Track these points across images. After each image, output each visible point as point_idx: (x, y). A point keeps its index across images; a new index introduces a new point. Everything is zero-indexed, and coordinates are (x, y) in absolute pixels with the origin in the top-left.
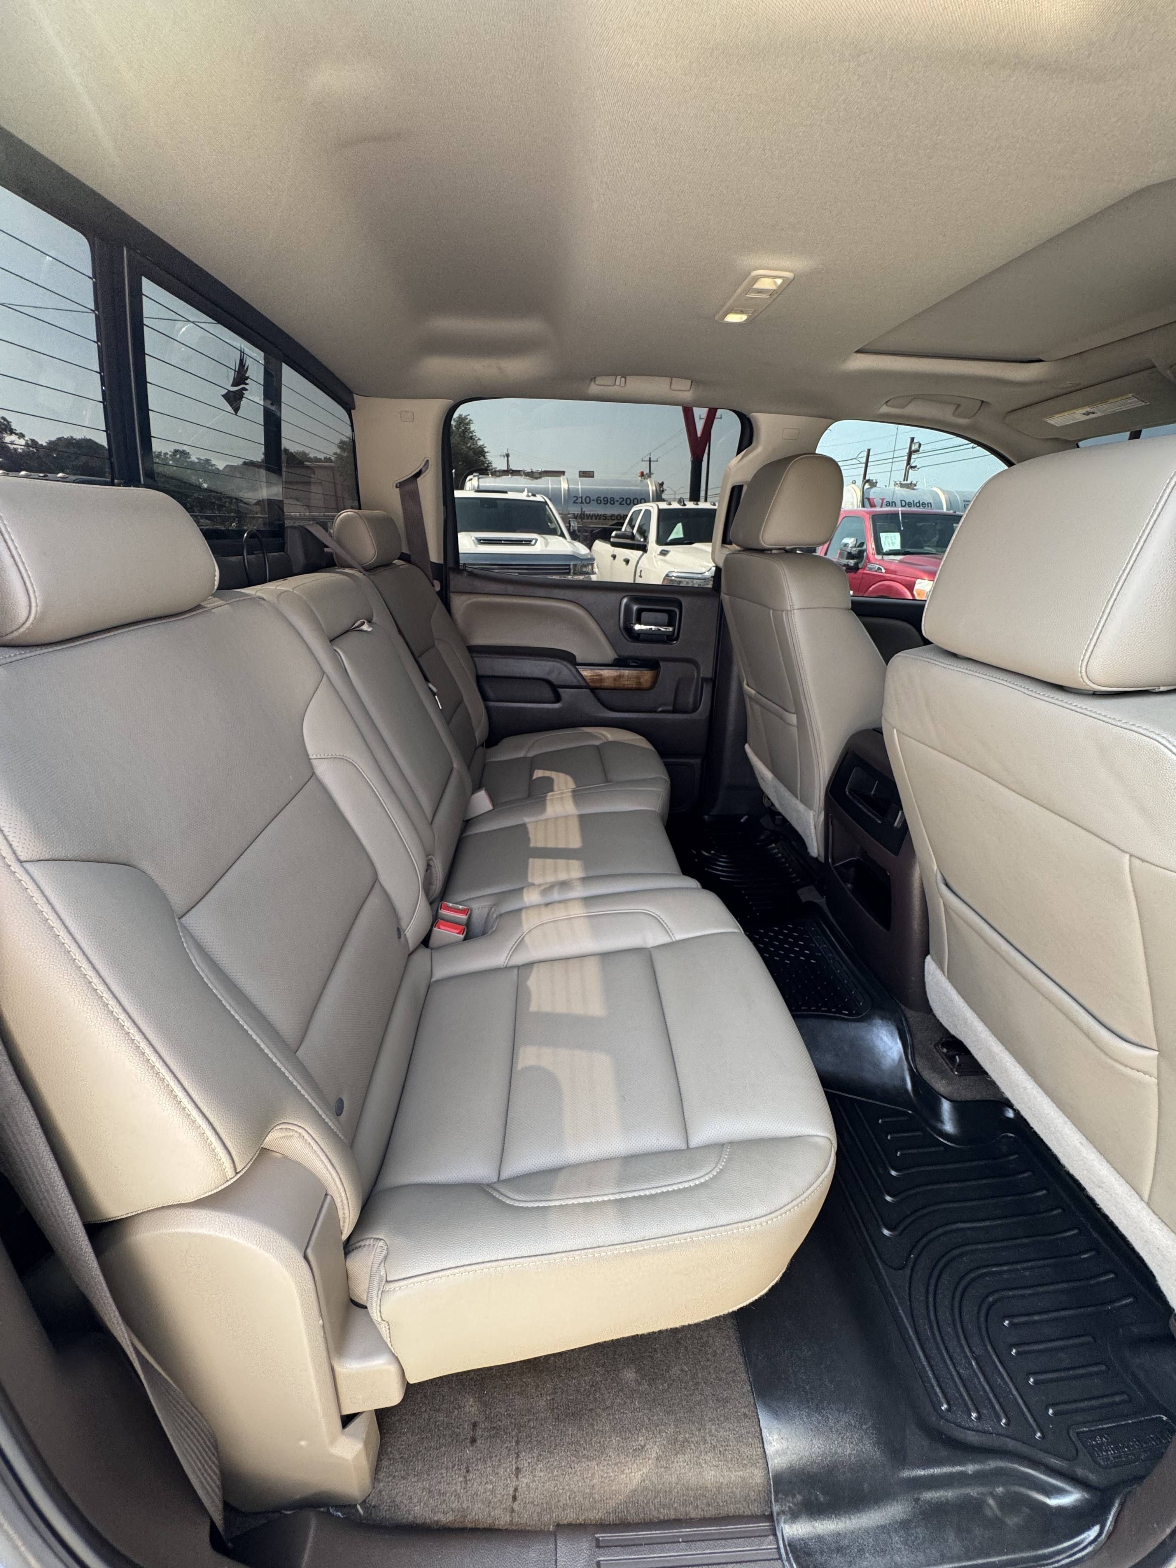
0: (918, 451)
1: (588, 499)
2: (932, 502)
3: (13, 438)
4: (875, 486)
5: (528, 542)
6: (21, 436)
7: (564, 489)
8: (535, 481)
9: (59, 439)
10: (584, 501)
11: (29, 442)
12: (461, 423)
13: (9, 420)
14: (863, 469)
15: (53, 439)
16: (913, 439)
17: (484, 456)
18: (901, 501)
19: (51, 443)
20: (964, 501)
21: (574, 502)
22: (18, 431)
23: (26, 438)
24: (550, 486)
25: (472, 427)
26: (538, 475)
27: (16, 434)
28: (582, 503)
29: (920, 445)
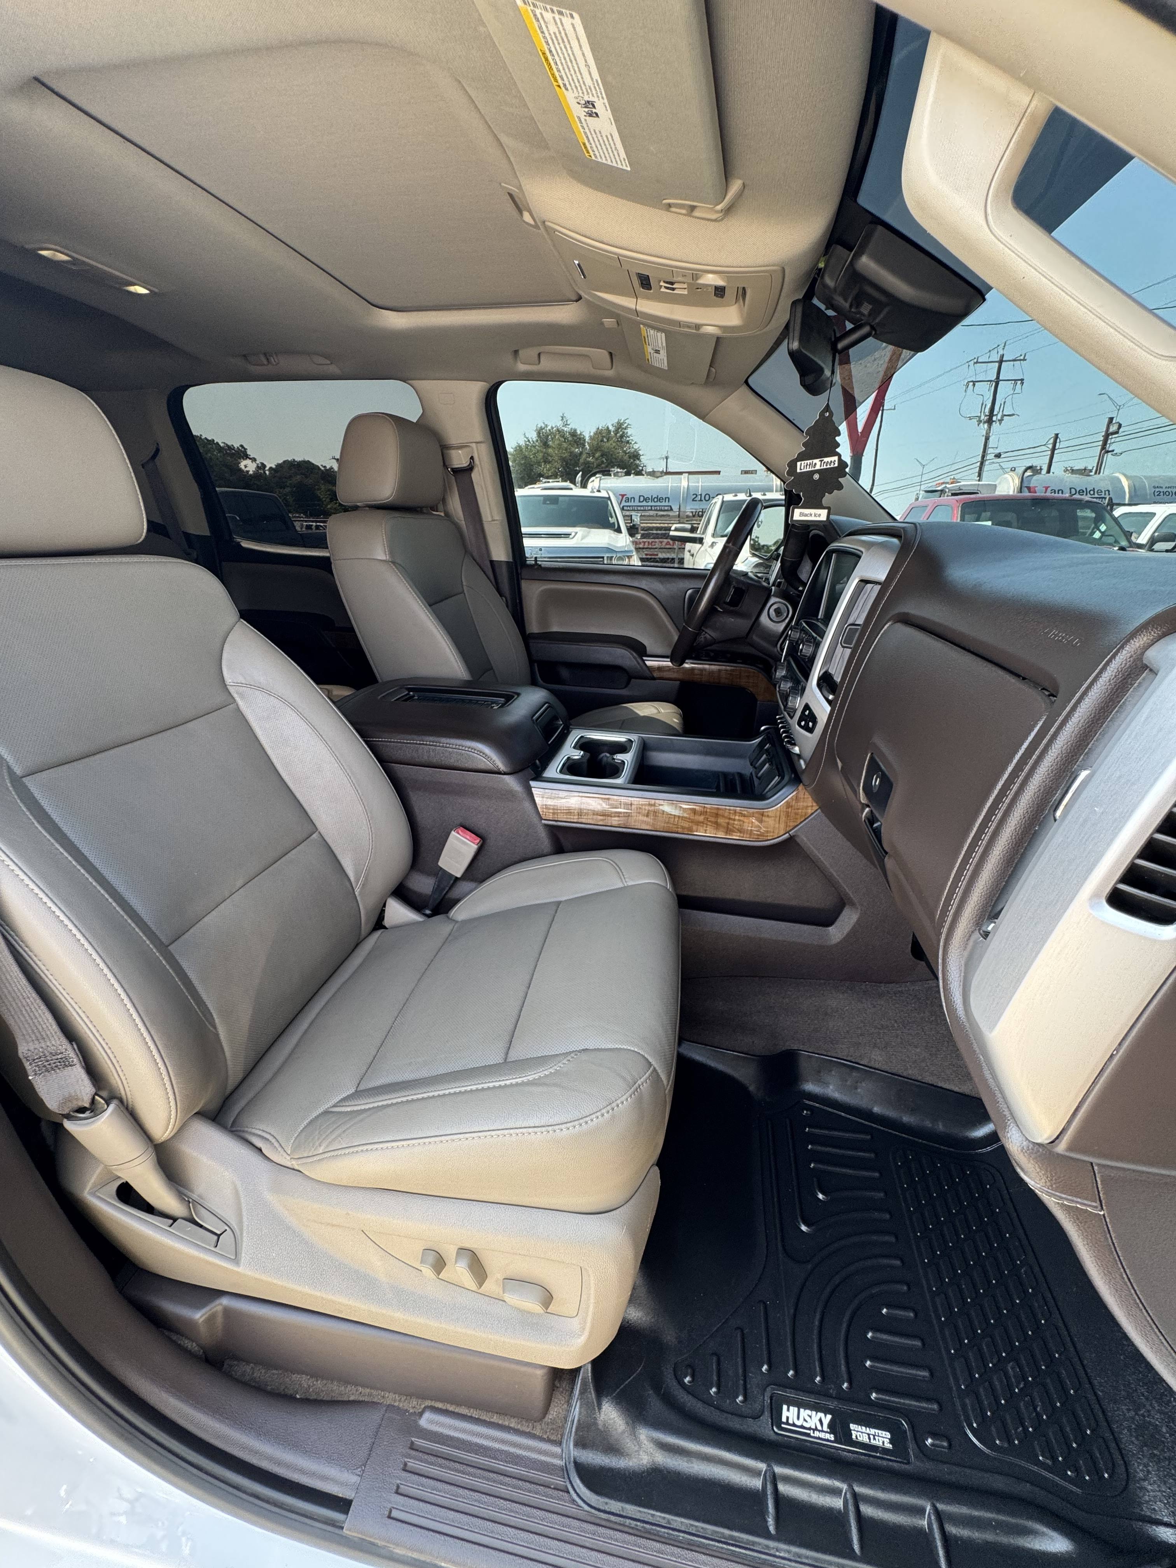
0: (1117, 433)
1: (707, 496)
2: (1110, 489)
3: (248, 462)
4: (1040, 473)
5: (567, 536)
6: (254, 460)
7: (684, 488)
8: (656, 480)
9: (284, 462)
10: (703, 498)
11: (260, 465)
12: (619, 429)
13: (246, 447)
14: (1048, 457)
15: (280, 462)
16: (1111, 419)
17: (639, 459)
18: (1070, 489)
19: (279, 466)
20: (1154, 487)
21: (693, 500)
22: (251, 457)
23: (258, 462)
24: (670, 485)
25: (629, 431)
26: (659, 474)
27: (250, 459)
28: (701, 500)
29: (1120, 426)
